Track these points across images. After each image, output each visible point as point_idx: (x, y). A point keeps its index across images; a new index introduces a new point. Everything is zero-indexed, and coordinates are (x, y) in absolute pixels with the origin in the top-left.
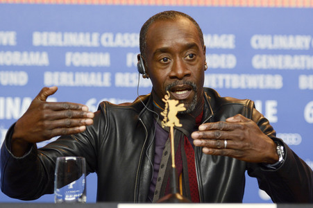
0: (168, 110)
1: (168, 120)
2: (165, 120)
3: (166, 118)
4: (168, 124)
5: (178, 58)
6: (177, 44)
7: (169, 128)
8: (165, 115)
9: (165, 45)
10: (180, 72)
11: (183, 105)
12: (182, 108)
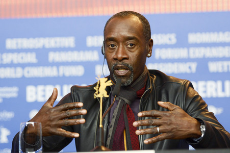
0: (99, 85)
1: (99, 93)
2: (97, 93)
3: (97, 91)
4: (99, 96)
5: (121, 46)
6: (121, 36)
7: (99, 98)
8: (97, 89)
9: (113, 36)
10: (120, 56)
11: (110, 81)
12: (110, 83)
